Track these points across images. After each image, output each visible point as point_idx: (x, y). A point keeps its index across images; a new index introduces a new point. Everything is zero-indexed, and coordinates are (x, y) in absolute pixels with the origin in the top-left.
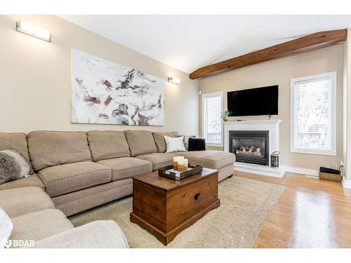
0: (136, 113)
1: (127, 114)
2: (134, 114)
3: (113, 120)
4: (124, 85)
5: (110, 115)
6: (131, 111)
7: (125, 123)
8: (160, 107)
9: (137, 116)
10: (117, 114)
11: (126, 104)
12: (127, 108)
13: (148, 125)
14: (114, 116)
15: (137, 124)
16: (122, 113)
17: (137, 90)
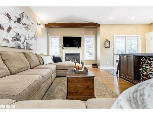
0: (25, 41)
1: (20, 41)
2: (24, 41)
3: (12, 44)
4: (19, 21)
5: (10, 40)
6: (22, 39)
7: (19, 47)
8: (35, 39)
9: (25, 43)
10: (15, 40)
11: (20, 34)
12: (20, 37)
13: (30, 49)
14: (13, 42)
15: (25, 48)
16: (17, 39)
17: (25, 26)
